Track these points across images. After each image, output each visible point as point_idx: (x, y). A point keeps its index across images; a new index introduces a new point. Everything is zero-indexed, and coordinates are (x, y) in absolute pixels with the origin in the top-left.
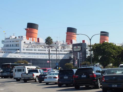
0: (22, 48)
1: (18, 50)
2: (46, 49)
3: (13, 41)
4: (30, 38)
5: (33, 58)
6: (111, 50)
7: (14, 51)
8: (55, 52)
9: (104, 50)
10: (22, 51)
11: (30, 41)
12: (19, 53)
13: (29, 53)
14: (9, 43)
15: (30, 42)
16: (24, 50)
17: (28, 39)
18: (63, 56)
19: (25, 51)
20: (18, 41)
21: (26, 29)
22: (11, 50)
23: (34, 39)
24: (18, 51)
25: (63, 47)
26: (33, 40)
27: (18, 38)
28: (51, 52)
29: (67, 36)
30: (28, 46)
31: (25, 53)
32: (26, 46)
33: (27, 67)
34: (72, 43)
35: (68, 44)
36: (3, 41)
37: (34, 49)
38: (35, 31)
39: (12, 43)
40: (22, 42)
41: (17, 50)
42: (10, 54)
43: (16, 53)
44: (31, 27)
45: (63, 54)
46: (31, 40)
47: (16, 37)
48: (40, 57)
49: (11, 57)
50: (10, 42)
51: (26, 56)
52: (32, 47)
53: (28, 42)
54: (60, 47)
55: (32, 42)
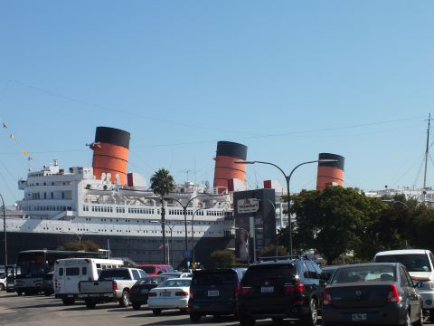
0: (81, 204)
1: (70, 209)
2: (152, 208)
3: (53, 184)
4: (104, 174)
5: (115, 233)
6: (350, 211)
7: (56, 212)
8: (181, 217)
10: (81, 213)
11: (105, 183)
12: (73, 218)
13: (103, 220)
14: (41, 189)
15: (105, 187)
16: (86, 209)
17: (99, 177)
18: (206, 228)
19: (90, 214)
20: (69, 183)
21: (91, 147)
22: (48, 209)
23: (117, 176)
24: (70, 213)
25: (205, 201)
26: (113, 180)
27: (67, 172)
28: (167, 216)
29: (216, 167)
30: (98, 196)
31: (88, 219)
32: (94, 198)
33: (95, 261)
34: (231, 187)
35: (221, 191)
36: (23, 182)
37: (116, 206)
38: (119, 151)
39: (49, 189)
40: (81, 187)
41: (65, 209)
42: (44, 222)
43: (63, 219)
44: (109, 141)
45: (204, 223)
46: (108, 179)
47: (61, 171)
48: (134, 231)
49: (46, 231)
50: (45, 184)
51: (94, 229)
52: (112, 202)
53: (98, 184)
54: (196, 202)
55: (110, 186)
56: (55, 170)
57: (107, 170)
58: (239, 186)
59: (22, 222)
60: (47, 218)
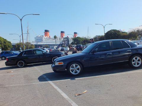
0: (43, 40)
4: (46, 36)
6: (80, 40)
9: (77, 40)
12: (43, 42)
13: (46, 42)
14: (38, 39)
18: (60, 43)
20: (42, 38)
22: (39, 41)
25: (60, 39)
26: (48, 37)
27: (41, 36)
29: (61, 35)
32: (45, 39)
34: (63, 37)
36: (35, 38)
37: (48, 40)
38: (48, 33)
39: (39, 38)
42: (39, 43)
43: (41, 42)
44: (46, 31)
48: (51, 43)
53: (46, 38)
56: (39, 36)
58: (64, 37)
59: (35, 43)
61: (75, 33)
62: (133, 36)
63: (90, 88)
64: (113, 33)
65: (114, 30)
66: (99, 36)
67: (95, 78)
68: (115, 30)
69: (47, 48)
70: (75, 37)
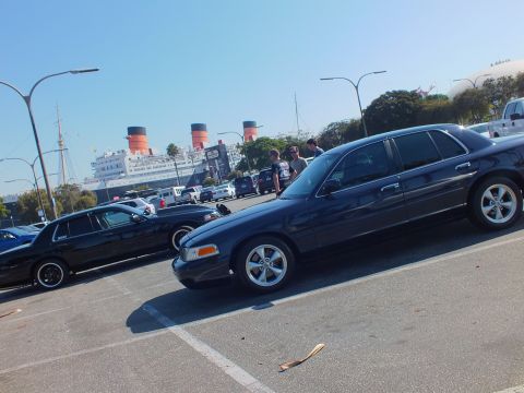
0: (128, 169)
1: (122, 172)
3: (111, 161)
4: (136, 151)
9: (260, 148)
10: (129, 173)
11: (138, 156)
12: (125, 177)
13: (141, 175)
14: (105, 165)
15: (138, 158)
16: (131, 171)
17: (134, 153)
18: (194, 169)
19: (134, 173)
20: (119, 159)
21: (127, 138)
22: (111, 175)
23: (143, 151)
24: (123, 175)
25: (190, 156)
26: (142, 153)
27: (116, 154)
29: (193, 137)
30: (136, 163)
31: (133, 176)
32: (134, 164)
33: (175, 188)
34: (202, 146)
35: (197, 149)
36: (93, 163)
37: (146, 166)
38: (141, 137)
39: (109, 164)
40: (126, 159)
41: (120, 173)
42: (110, 182)
43: (120, 178)
44: (134, 132)
45: (192, 167)
46: (139, 153)
47: (113, 154)
49: (113, 187)
50: (106, 162)
51: (137, 181)
53: (134, 157)
55: (141, 157)
56: (110, 154)
57: (137, 148)
58: (207, 145)
59: (98, 184)
60: (111, 179)
61: (248, 125)
62: (472, 108)
63: (334, 331)
64: (393, 104)
65: (395, 92)
66: (342, 125)
67: (349, 288)
68: (400, 92)
69: (145, 197)
70: (251, 138)
